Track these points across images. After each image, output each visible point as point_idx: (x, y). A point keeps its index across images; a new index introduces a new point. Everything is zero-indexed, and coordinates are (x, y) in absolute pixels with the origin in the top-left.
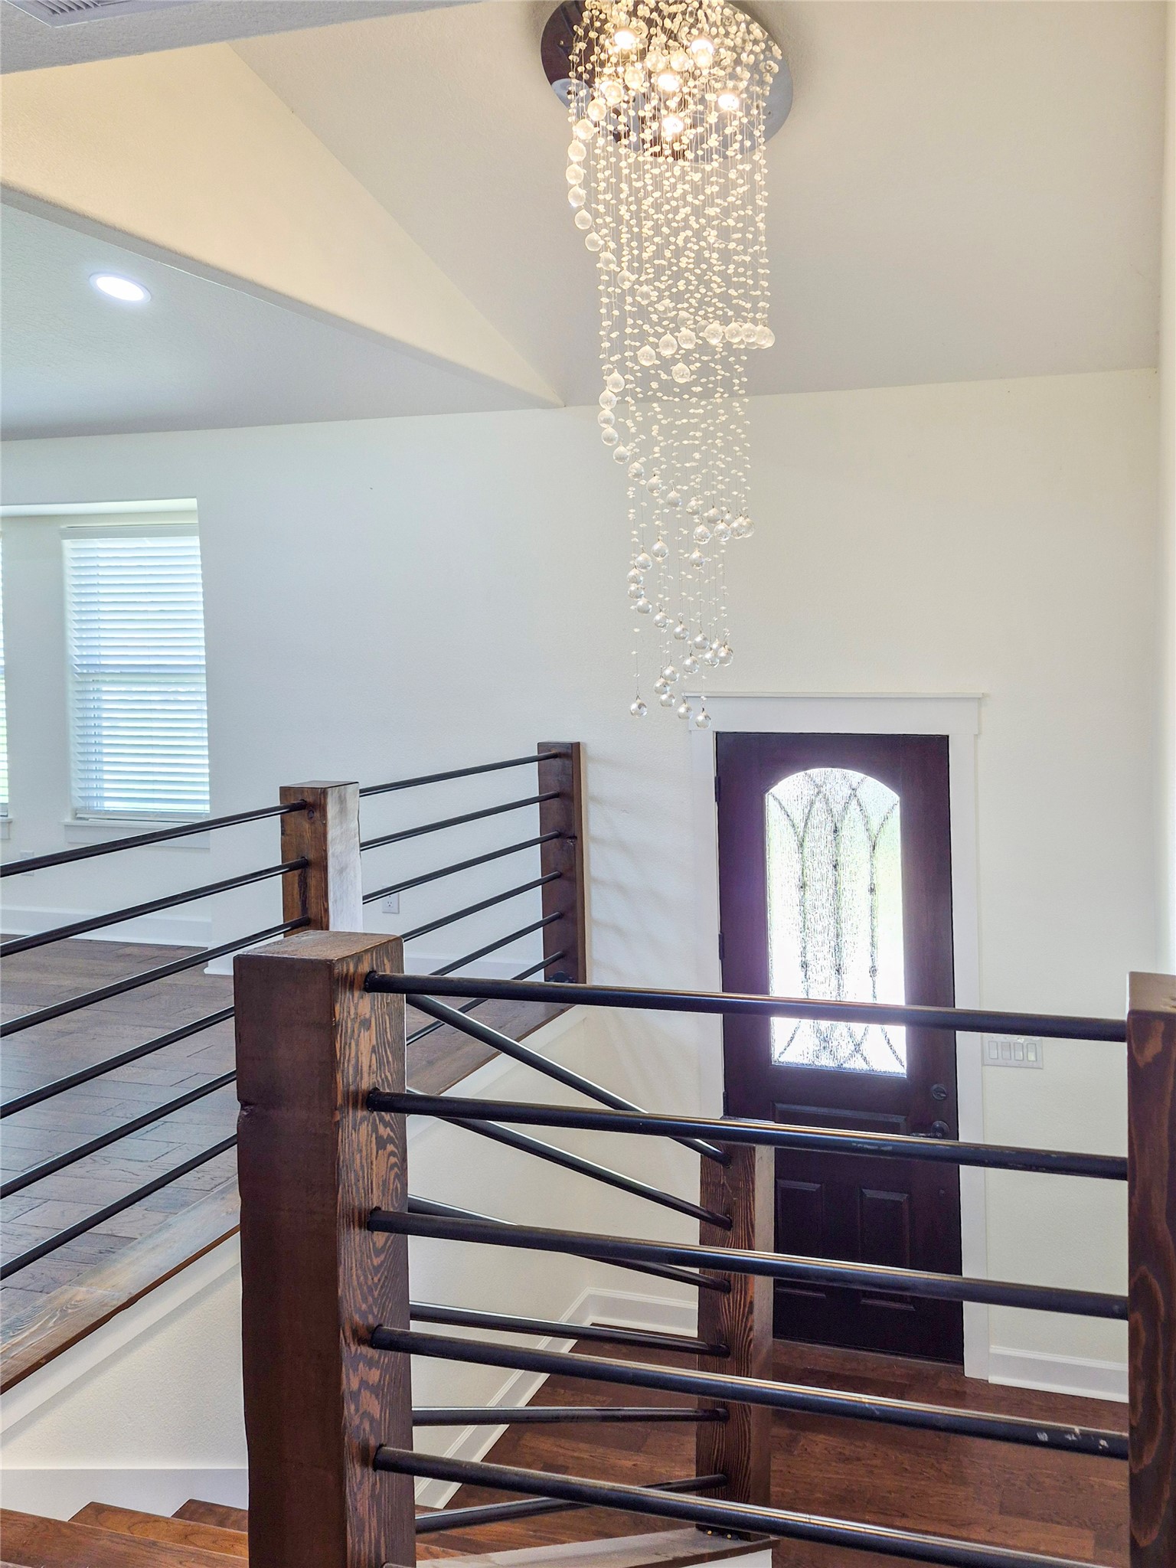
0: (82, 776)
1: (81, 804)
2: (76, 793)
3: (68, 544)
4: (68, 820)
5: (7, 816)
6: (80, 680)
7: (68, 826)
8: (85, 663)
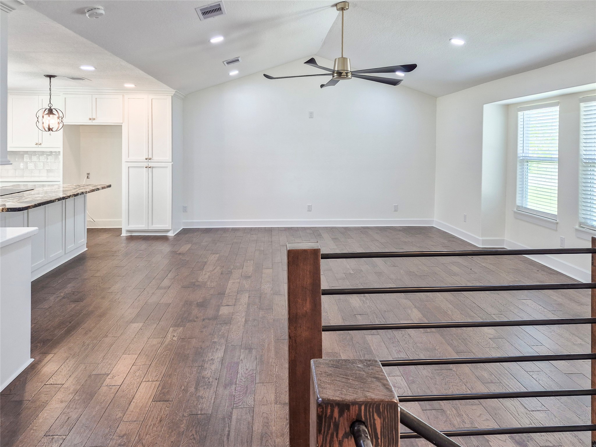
0: (584, 208)
1: (583, 221)
2: (581, 216)
3: (582, 105)
4: (577, 227)
5: (556, 220)
6: (585, 165)
7: (577, 230)
8: (588, 158)
